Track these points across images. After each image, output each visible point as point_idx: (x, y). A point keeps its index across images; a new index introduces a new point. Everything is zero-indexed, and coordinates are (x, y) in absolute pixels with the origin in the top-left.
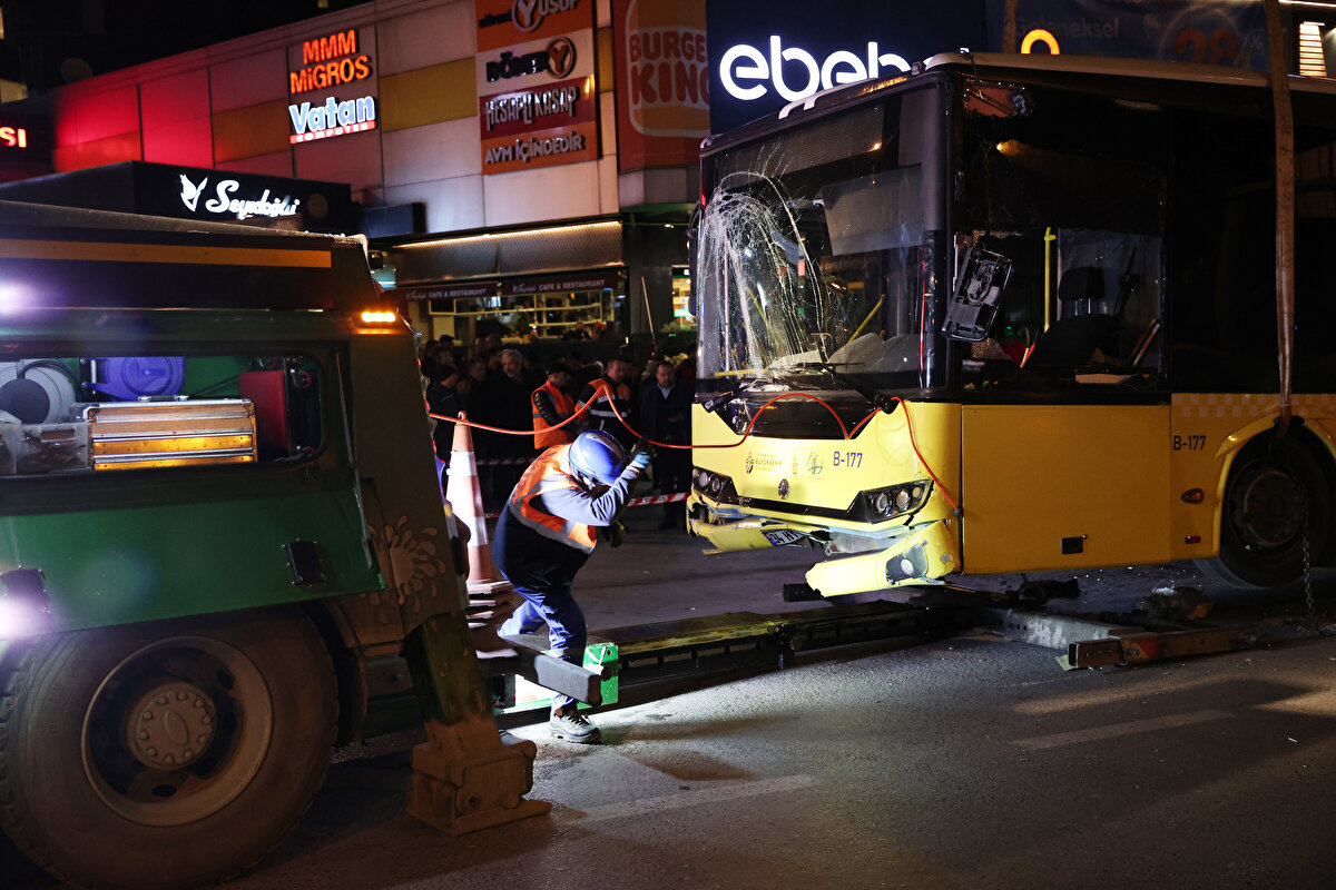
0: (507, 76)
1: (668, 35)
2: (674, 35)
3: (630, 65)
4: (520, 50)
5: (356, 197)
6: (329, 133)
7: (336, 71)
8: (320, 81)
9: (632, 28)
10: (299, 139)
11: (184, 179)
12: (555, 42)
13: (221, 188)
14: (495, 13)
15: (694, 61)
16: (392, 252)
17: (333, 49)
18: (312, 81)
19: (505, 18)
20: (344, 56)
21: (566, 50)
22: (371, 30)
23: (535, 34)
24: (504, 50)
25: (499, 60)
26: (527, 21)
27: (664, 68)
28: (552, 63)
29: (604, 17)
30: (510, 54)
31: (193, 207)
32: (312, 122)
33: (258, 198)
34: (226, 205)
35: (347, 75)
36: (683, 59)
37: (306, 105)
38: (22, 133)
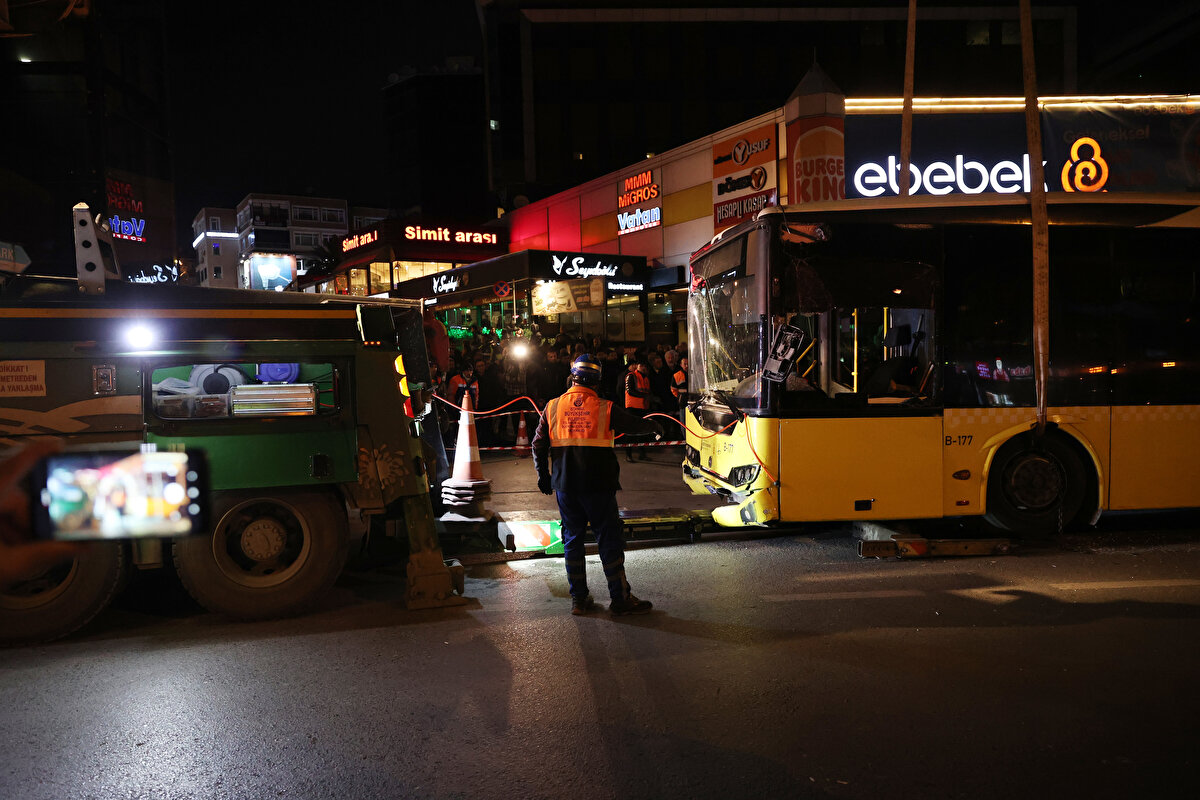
0: (729, 191)
1: (818, 161)
2: (823, 160)
3: (796, 180)
4: (736, 176)
5: (650, 264)
6: (637, 229)
7: (640, 194)
8: (633, 200)
9: (797, 158)
10: (622, 233)
11: (555, 257)
12: (755, 170)
13: (574, 262)
14: (723, 155)
15: (836, 175)
16: (670, 294)
17: (639, 182)
18: (629, 200)
19: (728, 158)
20: (645, 185)
21: (761, 174)
22: (659, 170)
23: (744, 165)
24: (727, 176)
25: (725, 182)
26: (740, 158)
27: (816, 181)
28: (753, 182)
29: (783, 153)
30: (730, 178)
31: (559, 273)
32: (628, 223)
33: (594, 266)
34: (577, 270)
35: (646, 196)
36: (828, 174)
37: (626, 214)
38: (494, 236)
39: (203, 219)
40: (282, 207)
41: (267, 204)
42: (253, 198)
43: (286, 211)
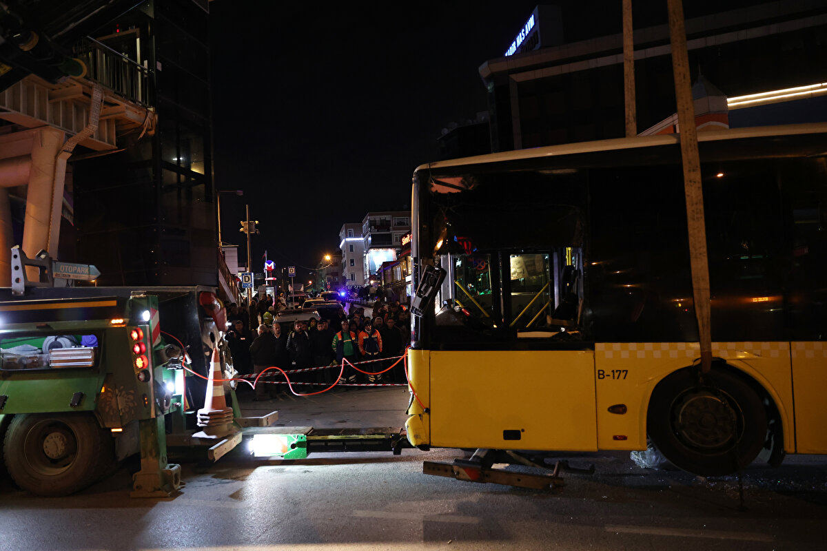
39: (344, 231)
40: (388, 219)
41: (378, 218)
42: (370, 215)
43: (390, 221)
